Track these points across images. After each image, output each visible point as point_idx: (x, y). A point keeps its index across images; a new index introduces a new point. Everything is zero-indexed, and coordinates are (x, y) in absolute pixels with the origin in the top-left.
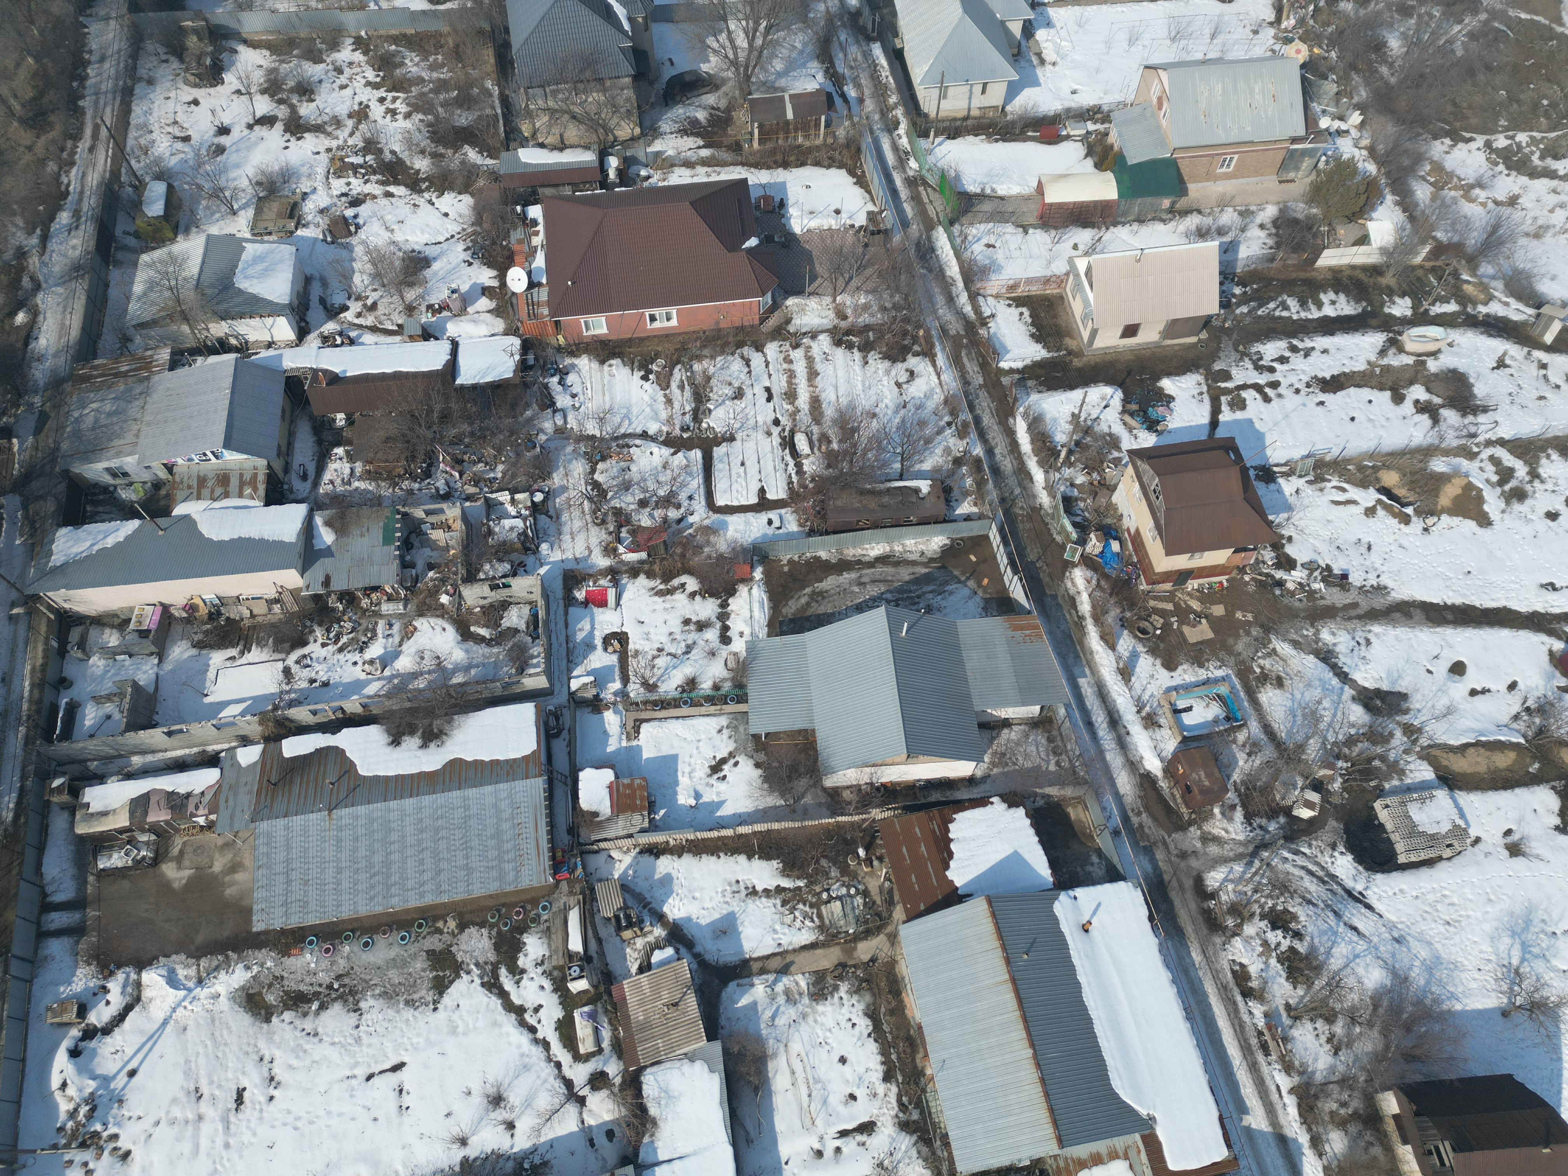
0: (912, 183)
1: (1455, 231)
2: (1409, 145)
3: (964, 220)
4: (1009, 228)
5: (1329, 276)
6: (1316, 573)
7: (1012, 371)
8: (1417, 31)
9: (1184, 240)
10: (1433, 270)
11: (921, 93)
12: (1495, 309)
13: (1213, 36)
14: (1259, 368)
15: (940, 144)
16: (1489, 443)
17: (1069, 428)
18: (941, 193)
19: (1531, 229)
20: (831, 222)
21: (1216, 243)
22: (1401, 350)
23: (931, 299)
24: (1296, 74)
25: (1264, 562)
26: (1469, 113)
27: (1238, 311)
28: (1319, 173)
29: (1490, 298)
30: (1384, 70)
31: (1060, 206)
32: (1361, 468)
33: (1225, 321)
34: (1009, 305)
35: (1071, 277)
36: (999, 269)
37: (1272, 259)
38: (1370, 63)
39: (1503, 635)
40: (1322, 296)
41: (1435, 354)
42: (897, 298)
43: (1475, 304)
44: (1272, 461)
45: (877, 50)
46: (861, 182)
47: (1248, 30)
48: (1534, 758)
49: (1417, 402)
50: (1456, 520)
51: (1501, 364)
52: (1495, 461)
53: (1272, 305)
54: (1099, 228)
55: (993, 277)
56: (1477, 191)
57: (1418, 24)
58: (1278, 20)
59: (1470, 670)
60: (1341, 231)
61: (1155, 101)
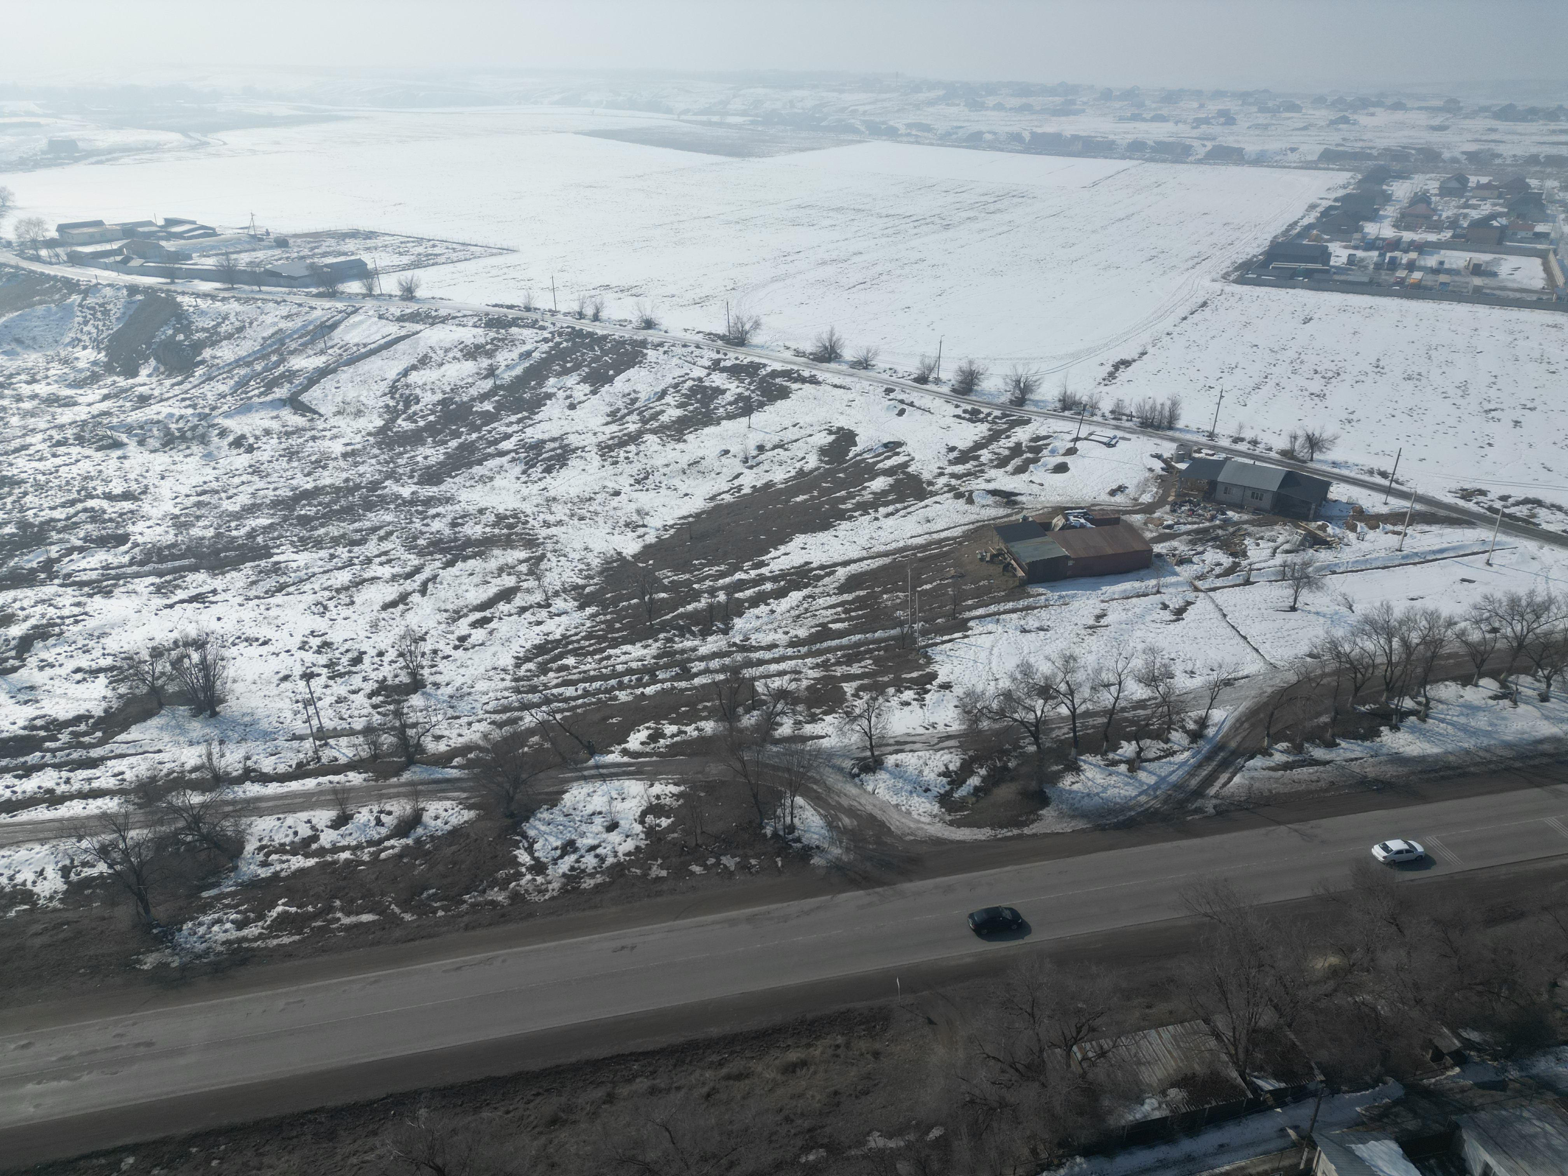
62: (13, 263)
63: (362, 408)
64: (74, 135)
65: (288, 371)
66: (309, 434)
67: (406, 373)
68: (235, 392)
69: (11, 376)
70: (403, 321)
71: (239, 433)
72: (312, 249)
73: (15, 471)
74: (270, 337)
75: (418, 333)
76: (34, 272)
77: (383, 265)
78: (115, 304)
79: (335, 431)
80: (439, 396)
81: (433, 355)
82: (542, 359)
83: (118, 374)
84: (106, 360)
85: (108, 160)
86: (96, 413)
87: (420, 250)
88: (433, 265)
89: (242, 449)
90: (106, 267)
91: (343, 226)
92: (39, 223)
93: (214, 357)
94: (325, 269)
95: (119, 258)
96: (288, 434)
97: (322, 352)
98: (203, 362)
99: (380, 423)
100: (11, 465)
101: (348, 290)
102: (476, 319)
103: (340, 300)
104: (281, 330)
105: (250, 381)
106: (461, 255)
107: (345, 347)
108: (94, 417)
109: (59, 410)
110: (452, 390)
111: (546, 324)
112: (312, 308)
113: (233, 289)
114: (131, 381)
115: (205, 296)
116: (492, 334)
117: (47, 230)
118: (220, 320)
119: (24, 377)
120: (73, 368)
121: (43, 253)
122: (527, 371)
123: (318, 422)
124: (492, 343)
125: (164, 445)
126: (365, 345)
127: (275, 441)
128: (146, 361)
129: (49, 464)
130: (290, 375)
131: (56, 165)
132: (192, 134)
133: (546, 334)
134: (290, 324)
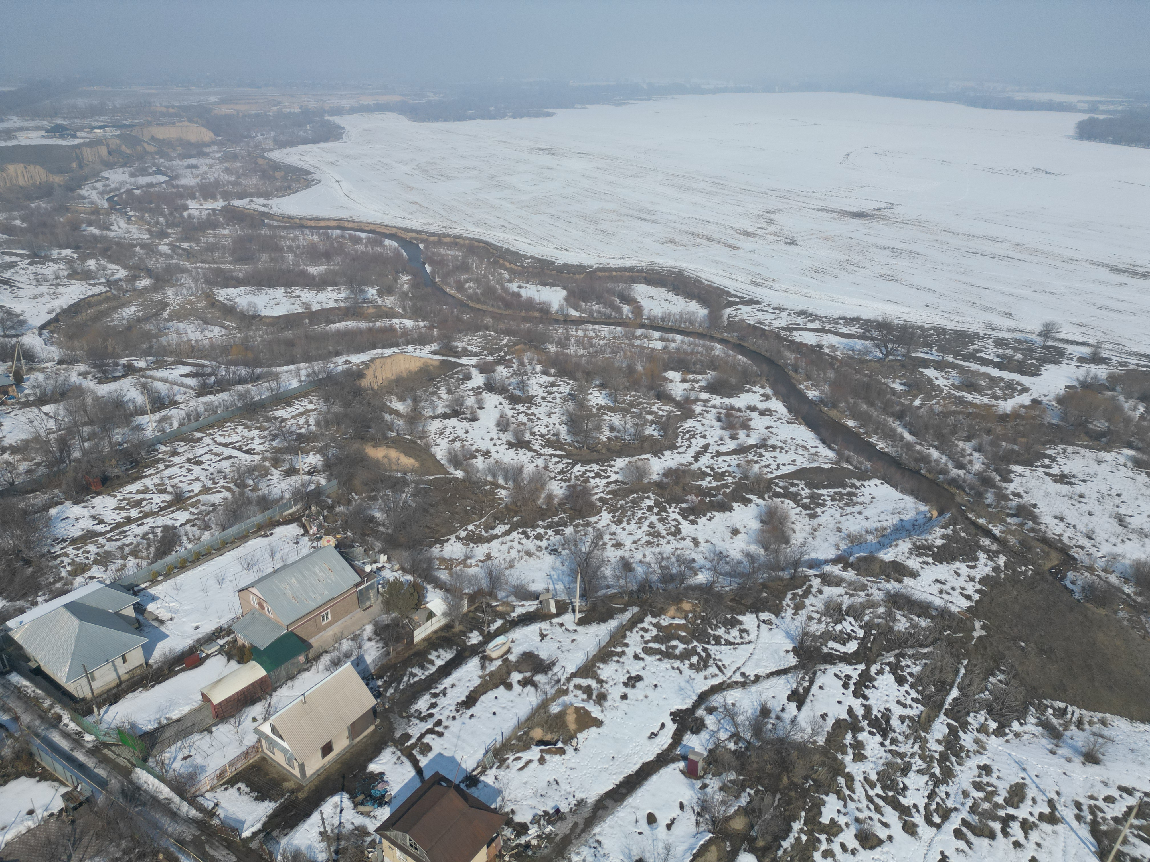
0: (94, 751)
1: (473, 585)
2: (420, 557)
3: (154, 752)
4: (196, 737)
5: (426, 644)
6: (542, 822)
7: (255, 835)
8: (385, 504)
9: (328, 673)
10: (476, 609)
11: (70, 687)
12: (519, 611)
13: (272, 556)
14: (423, 719)
15: (106, 712)
16: (568, 680)
17: (323, 845)
18: (124, 744)
19: (506, 565)
20: (30, 824)
21: (349, 663)
22: (491, 660)
23: (156, 826)
24: (335, 552)
25: (509, 839)
26: (438, 528)
27: (388, 694)
28: (382, 595)
29: (513, 607)
30: (381, 528)
31: (228, 701)
32: (519, 739)
33: (384, 705)
34: (226, 789)
35: (263, 741)
36: (203, 768)
37: (388, 654)
38: (372, 529)
39: (655, 781)
40: (430, 657)
41: (509, 651)
42: (124, 844)
43: (509, 614)
44: (469, 769)
45: (15, 678)
46: (45, 776)
47: (291, 543)
48: (723, 840)
49: (519, 682)
50: (585, 733)
51: (543, 636)
52: (578, 687)
53: (405, 679)
54: (265, 698)
55: (201, 777)
56: (469, 561)
57: (384, 501)
58: (306, 532)
59: (657, 815)
60: (416, 617)
61: (257, 606)
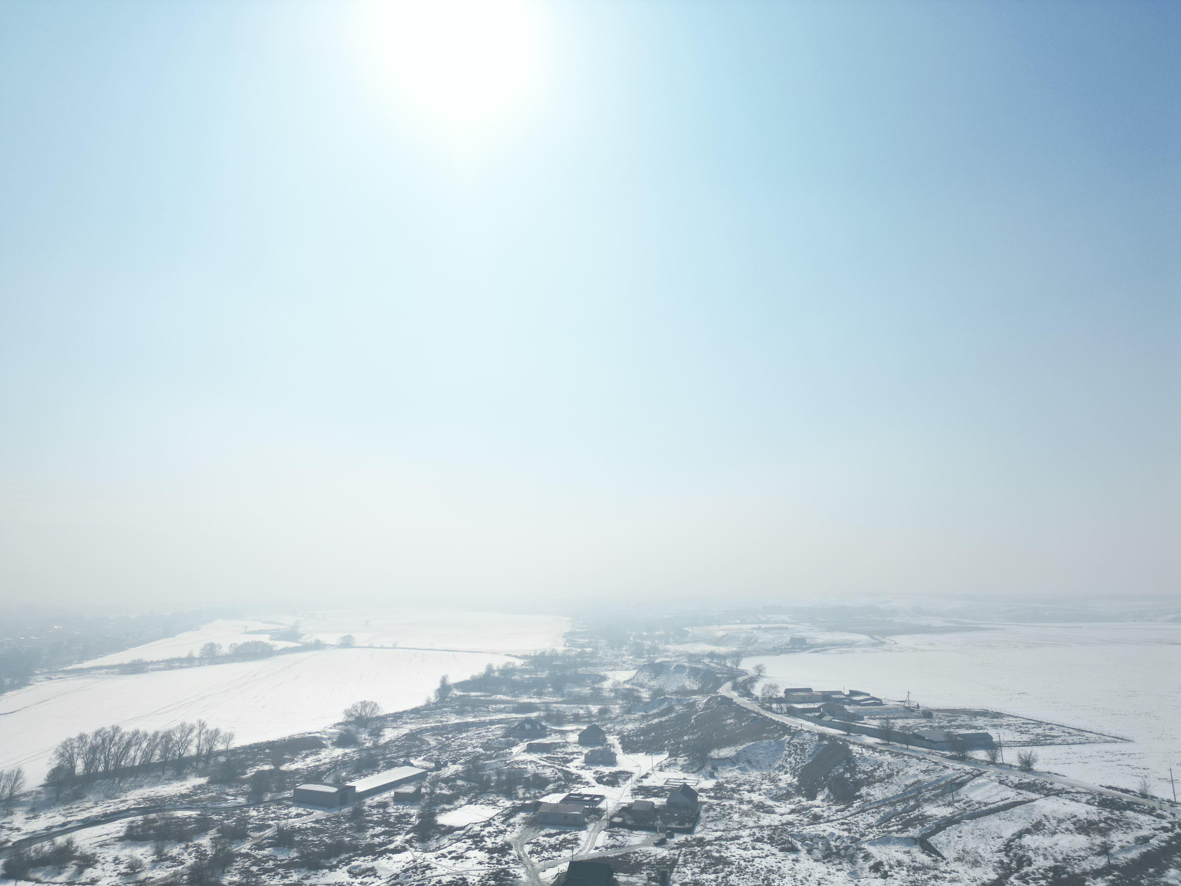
62: (756, 711)
63: (979, 859)
64: (805, 634)
65: (921, 815)
66: (932, 873)
67: (1020, 835)
68: (880, 825)
69: (740, 785)
70: (1021, 788)
71: (879, 860)
72: (950, 721)
73: (729, 854)
74: (911, 786)
75: (1033, 801)
76: (767, 718)
77: (1006, 740)
78: (810, 745)
79: (954, 875)
80: (1051, 863)
81: (1047, 823)
82: (1161, 847)
83: (803, 796)
84: (797, 784)
85: (821, 650)
86: (784, 821)
87: (1039, 731)
88: (1050, 744)
89: (879, 874)
90: (808, 719)
91: (976, 706)
92: (775, 687)
93: (868, 794)
94: (959, 738)
95: (817, 714)
96: (916, 869)
97: (950, 804)
98: (860, 797)
99: (994, 876)
100: (727, 849)
101: (975, 757)
102: (1089, 797)
103: (969, 764)
104: (919, 781)
105: (891, 818)
106: (1076, 739)
107: (969, 803)
108: (783, 825)
109: (763, 815)
110: (1064, 859)
111: (1165, 813)
112: (946, 767)
113: (888, 744)
114: (810, 802)
115: (868, 747)
116: (1106, 814)
117: (779, 692)
118: (876, 767)
119: (747, 787)
120: (776, 786)
121: (774, 706)
122: (1145, 856)
123: (941, 864)
124: (1105, 822)
125: (825, 857)
126: (986, 804)
127: (904, 873)
128: (823, 789)
129: (748, 854)
130: (923, 819)
131: (792, 652)
132: (875, 636)
133: (1165, 823)
134: (927, 778)
